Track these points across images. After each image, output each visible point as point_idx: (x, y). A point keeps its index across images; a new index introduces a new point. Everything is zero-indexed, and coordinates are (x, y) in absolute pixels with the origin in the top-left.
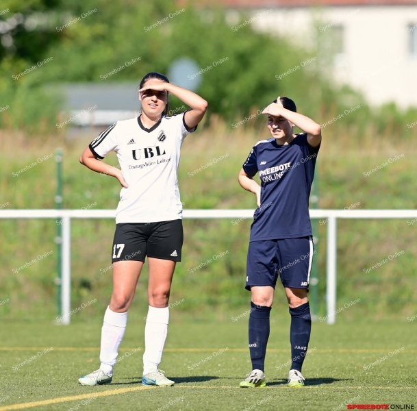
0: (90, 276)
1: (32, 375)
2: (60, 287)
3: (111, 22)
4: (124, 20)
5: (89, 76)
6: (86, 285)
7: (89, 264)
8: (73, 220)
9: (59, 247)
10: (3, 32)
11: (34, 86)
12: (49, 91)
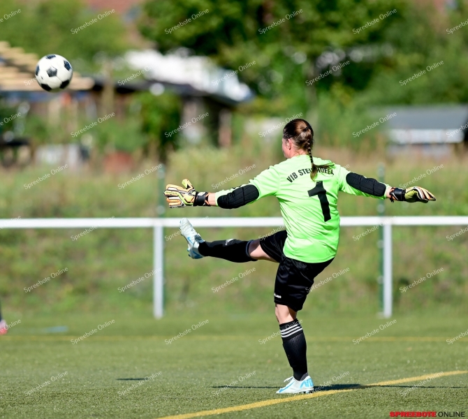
0: (409, 274)
1: (359, 362)
2: (382, 286)
3: (426, 53)
4: (437, 51)
5: (407, 100)
6: (405, 282)
7: (408, 263)
8: (394, 227)
9: (381, 251)
10: (333, 63)
11: (359, 110)
12: (372, 114)
